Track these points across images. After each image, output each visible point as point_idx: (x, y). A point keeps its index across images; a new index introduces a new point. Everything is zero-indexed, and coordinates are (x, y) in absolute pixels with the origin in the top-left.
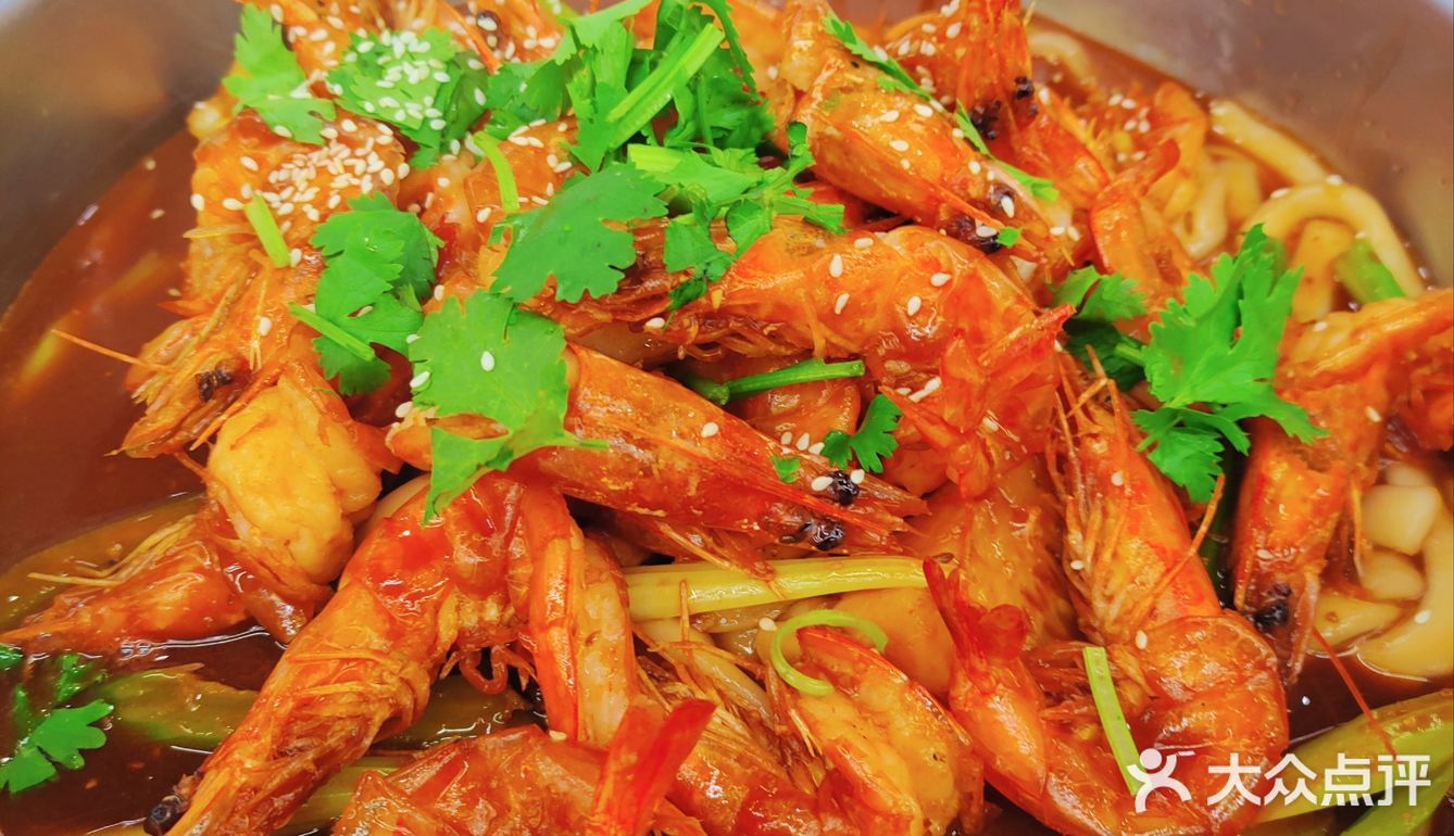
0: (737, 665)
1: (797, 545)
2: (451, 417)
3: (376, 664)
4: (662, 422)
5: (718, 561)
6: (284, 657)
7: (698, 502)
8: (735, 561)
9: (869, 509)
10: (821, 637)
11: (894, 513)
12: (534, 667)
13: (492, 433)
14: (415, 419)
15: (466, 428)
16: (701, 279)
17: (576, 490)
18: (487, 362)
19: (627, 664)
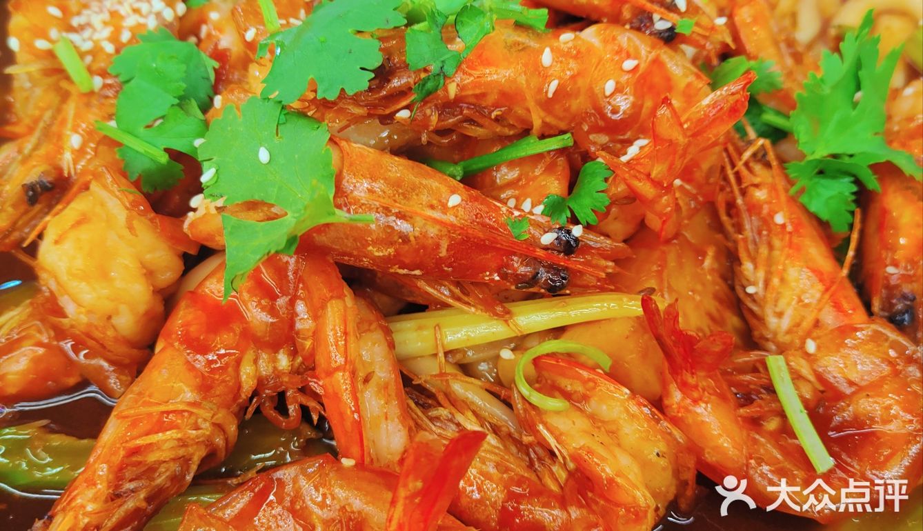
0: (487, 390)
1: (530, 291)
2: (238, 204)
3: (191, 413)
4: (415, 197)
5: (465, 308)
6: (114, 413)
7: (449, 261)
8: (479, 306)
9: (589, 257)
10: (554, 363)
11: (606, 258)
12: (322, 405)
13: (272, 215)
14: (207, 208)
15: (251, 213)
16: (438, 75)
17: (346, 258)
18: (264, 156)
19: (398, 396)
